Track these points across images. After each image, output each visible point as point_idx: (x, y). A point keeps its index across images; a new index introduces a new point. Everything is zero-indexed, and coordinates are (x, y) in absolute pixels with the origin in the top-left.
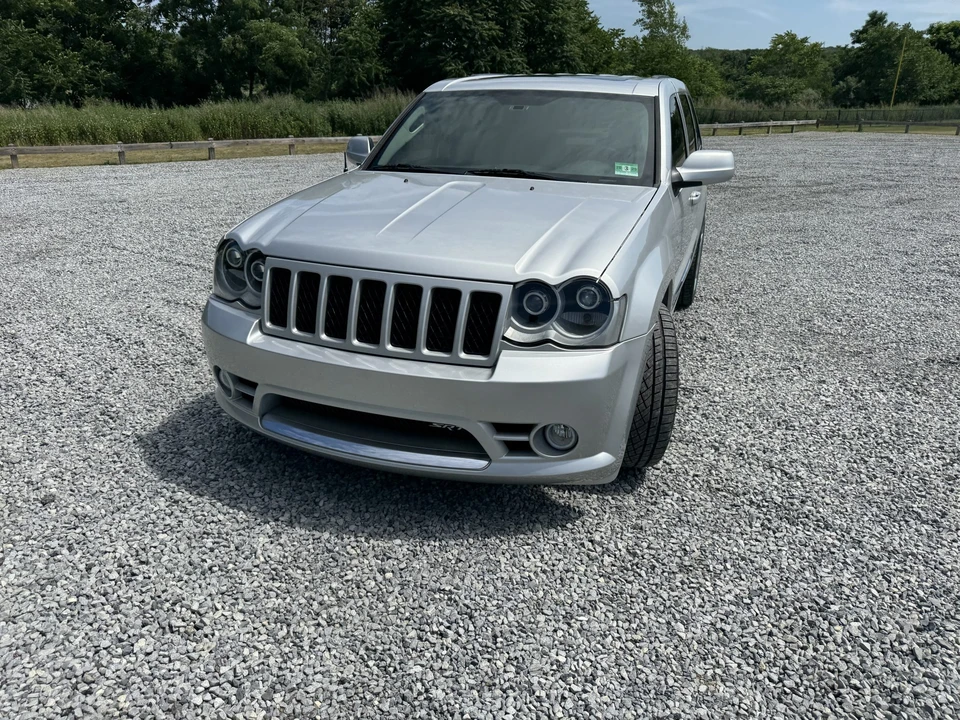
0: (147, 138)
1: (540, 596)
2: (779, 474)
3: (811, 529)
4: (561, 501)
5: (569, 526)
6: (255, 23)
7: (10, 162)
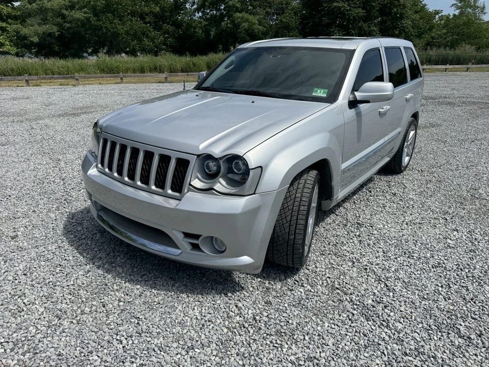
0: (182, 71)
1: (184, 332)
2: (382, 286)
3: (377, 326)
4: (237, 279)
5: (230, 294)
6: (238, 14)
7: (120, 81)
